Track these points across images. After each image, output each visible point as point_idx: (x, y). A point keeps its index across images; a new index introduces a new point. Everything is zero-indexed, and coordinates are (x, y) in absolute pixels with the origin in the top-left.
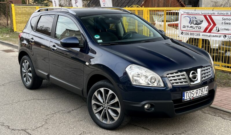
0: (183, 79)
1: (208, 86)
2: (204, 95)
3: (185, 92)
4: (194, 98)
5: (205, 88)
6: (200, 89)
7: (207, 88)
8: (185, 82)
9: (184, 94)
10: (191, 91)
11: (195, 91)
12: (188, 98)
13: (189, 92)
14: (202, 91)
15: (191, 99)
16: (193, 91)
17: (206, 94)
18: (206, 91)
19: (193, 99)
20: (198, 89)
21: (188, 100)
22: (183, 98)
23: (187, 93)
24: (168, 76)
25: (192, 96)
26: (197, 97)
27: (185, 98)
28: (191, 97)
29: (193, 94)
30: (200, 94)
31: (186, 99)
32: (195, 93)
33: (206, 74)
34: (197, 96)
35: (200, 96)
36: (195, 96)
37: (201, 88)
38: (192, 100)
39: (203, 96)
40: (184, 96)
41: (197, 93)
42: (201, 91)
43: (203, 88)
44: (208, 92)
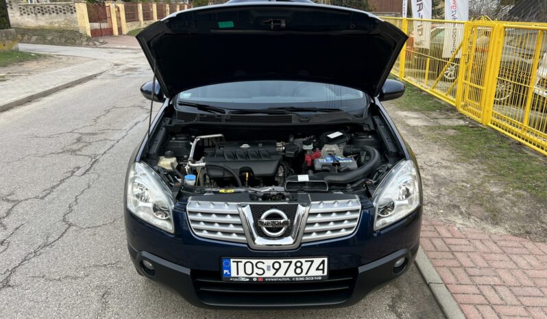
0: (235, 225)
1: (326, 259)
2: (307, 279)
3: (232, 260)
4: (264, 278)
5: (312, 262)
6: (291, 262)
7: (323, 263)
8: (238, 234)
9: (229, 264)
10: (255, 261)
11: (269, 262)
12: (242, 274)
13: (244, 261)
14: (297, 267)
15: (255, 280)
16: (263, 263)
17: (317, 277)
18: (318, 269)
19: (260, 280)
20: (281, 261)
22: (225, 271)
23: (237, 262)
25: (257, 274)
26: (275, 280)
27: (234, 274)
28: (254, 275)
29: (261, 268)
30: (291, 274)
31: (235, 278)
32: (268, 266)
34: (276, 276)
35: (291, 278)
36: (269, 274)
37: (294, 261)
38: (257, 282)
39: (303, 279)
40: (229, 269)
41: (277, 270)
42: (293, 266)
43: (303, 260)
44: (326, 273)
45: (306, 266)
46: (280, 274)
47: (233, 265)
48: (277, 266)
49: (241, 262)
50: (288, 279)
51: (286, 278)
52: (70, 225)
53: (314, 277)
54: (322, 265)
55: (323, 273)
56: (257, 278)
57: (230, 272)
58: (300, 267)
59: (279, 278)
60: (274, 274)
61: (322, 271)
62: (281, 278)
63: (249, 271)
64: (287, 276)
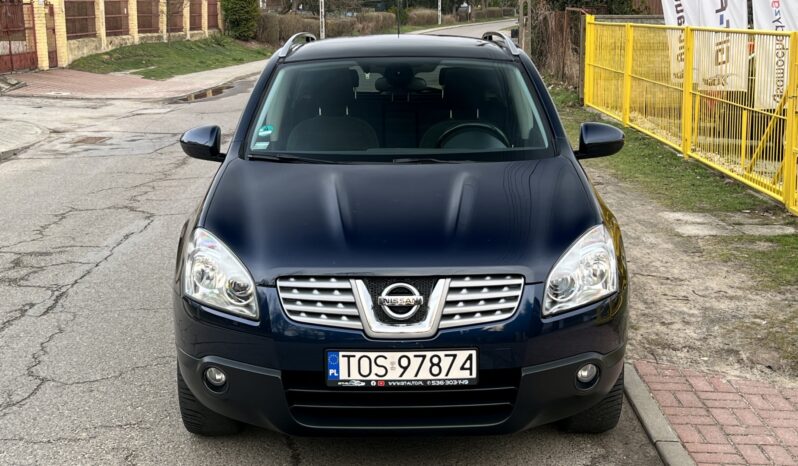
0: (346, 304)
1: (474, 353)
2: (448, 383)
3: (341, 354)
4: (387, 381)
5: (455, 356)
6: (424, 357)
7: (470, 358)
8: (351, 317)
9: (336, 360)
10: (373, 355)
11: (393, 356)
12: (355, 375)
13: (358, 354)
14: (433, 365)
15: (373, 384)
16: (386, 358)
17: (462, 380)
18: (462, 368)
19: (381, 384)
20: (411, 354)
21: (356, 384)
22: (331, 372)
23: (349, 357)
24: (280, 284)
25: (376, 375)
26: (403, 384)
27: (343, 375)
28: (372, 377)
29: (383, 366)
30: (425, 375)
31: (345, 381)
32: (392, 363)
33: (482, 307)
34: (404, 378)
35: (425, 381)
36: (394, 375)
37: (429, 354)
38: (377, 388)
39: (442, 383)
40: (337, 368)
41: (405, 369)
42: (427, 363)
43: (441, 354)
44: (474, 375)
45: (446, 363)
46: (409, 375)
47: (343, 362)
48: (404, 362)
49: (354, 356)
50: (421, 383)
51: (418, 381)
52: (44, 380)
53: (457, 380)
54: (469, 362)
55: (471, 374)
56: (377, 381)
57: (338, 372)
58: (438, 365)
59: (407, 381)
60: (401, 376)
61: (468, 372)
62: (411, 381)
63: (365, 370)
64: (418, 378)
